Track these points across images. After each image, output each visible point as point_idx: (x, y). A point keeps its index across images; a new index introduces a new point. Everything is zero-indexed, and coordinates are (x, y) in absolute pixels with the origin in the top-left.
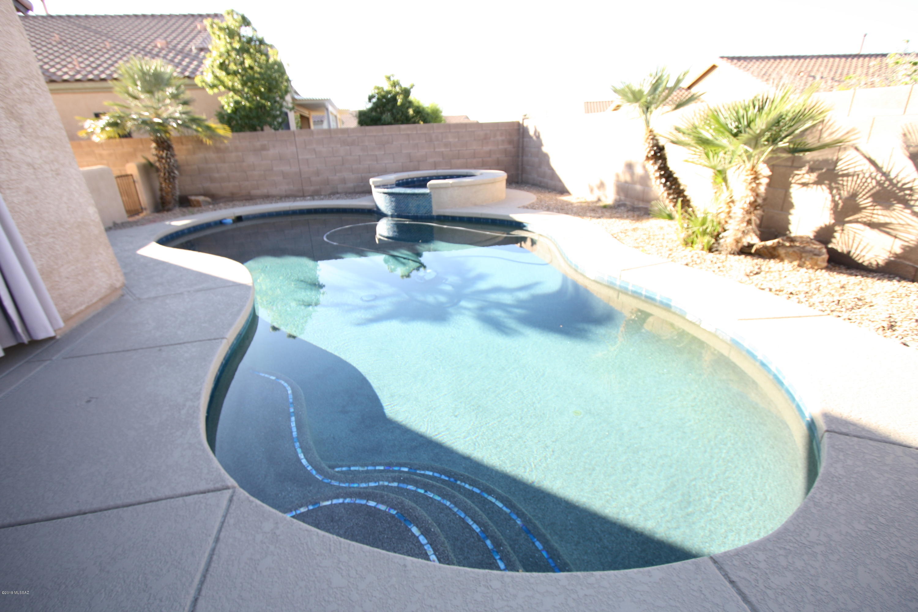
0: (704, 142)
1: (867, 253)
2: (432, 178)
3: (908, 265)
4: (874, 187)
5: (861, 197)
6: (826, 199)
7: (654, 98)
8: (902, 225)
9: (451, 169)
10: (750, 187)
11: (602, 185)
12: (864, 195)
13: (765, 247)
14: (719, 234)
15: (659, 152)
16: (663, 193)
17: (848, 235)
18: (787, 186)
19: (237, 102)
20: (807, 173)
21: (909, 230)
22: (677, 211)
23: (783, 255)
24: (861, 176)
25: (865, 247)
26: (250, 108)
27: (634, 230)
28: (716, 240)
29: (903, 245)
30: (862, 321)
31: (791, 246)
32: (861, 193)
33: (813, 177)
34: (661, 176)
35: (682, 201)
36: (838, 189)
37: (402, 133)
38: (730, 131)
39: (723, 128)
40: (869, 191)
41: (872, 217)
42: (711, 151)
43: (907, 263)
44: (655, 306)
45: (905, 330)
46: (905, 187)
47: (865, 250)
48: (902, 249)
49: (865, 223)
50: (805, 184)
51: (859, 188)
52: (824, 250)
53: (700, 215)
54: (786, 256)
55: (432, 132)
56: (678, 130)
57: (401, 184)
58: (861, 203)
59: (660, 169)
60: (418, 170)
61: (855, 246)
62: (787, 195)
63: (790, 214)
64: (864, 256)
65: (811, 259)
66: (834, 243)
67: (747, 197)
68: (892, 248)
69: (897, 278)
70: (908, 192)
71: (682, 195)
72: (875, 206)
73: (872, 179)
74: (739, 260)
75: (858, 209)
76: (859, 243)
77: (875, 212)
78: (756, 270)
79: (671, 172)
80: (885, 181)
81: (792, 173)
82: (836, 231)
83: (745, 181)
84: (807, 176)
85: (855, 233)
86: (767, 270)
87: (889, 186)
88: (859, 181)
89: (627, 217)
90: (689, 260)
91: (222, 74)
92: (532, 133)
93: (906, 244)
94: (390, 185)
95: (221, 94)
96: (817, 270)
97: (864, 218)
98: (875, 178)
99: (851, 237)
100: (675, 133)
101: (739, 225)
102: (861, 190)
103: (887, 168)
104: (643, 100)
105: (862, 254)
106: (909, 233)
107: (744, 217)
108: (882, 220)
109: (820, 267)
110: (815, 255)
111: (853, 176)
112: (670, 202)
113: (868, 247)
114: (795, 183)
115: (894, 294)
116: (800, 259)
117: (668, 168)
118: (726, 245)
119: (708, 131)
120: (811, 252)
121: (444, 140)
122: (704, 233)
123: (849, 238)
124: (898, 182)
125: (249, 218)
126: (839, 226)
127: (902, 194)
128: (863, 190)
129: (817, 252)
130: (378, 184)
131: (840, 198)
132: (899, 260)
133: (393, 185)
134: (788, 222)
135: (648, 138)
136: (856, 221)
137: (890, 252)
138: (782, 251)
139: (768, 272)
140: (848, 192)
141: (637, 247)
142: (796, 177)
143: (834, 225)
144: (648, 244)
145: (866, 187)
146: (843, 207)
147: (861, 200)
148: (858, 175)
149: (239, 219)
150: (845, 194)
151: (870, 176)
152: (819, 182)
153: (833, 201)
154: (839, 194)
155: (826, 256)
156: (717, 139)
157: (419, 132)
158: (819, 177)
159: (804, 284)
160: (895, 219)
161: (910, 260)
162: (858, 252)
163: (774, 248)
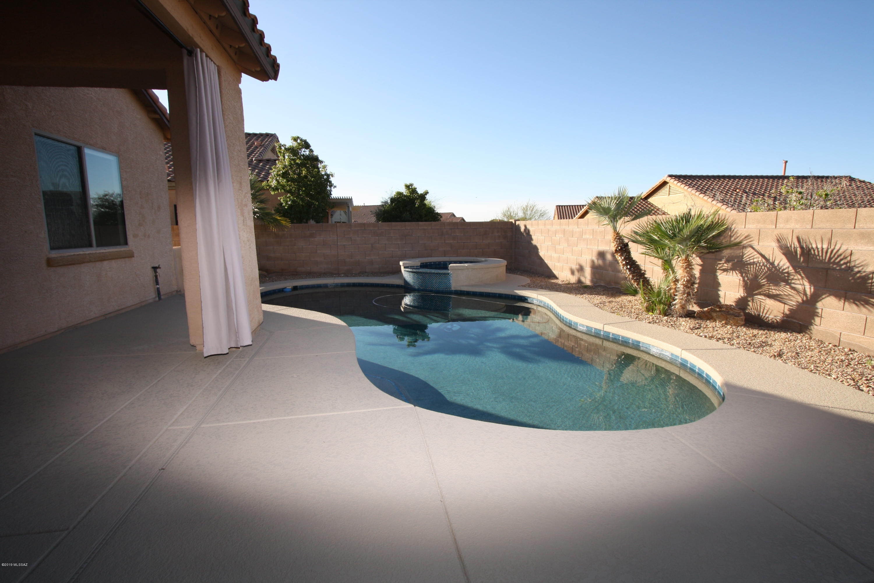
0: (652, 241)
1: (769, 315)
2: (451, 262)
3: (795, 322)
4: (766, 272)
5: (760, 278)
6: (740, 280)
7: (618, 213)
8: (786, 295)
9: (457, 256)
10: (686, 271)
11: (581, 269)
12: (762, 277)
13: (703, 312)
14: (671, 303)
15: (624, 248)
16: (629, 275)
17: (756, 304)
18: (714, 272)
19: (293, 201)
20: (725, 263)
21: (792, 298)
22: (640, 288)
23: (715, 317)
24: (758, 265)
25: (768, 311)
26: (302, 205)
27: (610, 302)
28: (669, 307)
29: (789, 308)
30: (762, 353)
31: (720, 311)
32: (760, 275)
33: (730, 265)
34: (627, 264)
35: (643, 281)
36: (746, 273)
37: (420, 228)
38: (669, 236)
39: (664, 234)
40: (764, 274)
41: (769, 291)
42: (659, 247)
43: (795, 321)
44: (629, 347)
45: (788, 357)
46: (784, 271)
47: (768, 313)
48: (789, 311)
49: (765, 295)
50: (725, 270)
51: (758, 272)
52: (742, 314)
53: (656, 290)
54: (717, 317)
55: (444, 228)
56: (636, 233)
57: (424, 266)
58: (761, 282)
59: (625, 259)
60: (431, 256)
61: (762, 310)
62: (715, 278)
63: (719, 290)
64: (768, 317)
65: (734, 319)
66: (749, 309)
67: (685, 276)
68: (784, 311)
69: (790, 331)
70: (786, 275)
71: (642, 277)
72: (770, 284)
73: (765, 267)
74: (686, 320)
75: (760, 286)
76: (764, 308)
77: (770, 287)
78: (697, 326)
79: (634, 261)
80: (772, 268)
81: (716, 263)
82: (749, 301)
83: (682, 267)
84: (725, 265)
85: (761, 301)
86: (705, 326)
87: (775, 271)
88: (757, 268)
89: (604, 295)
90: (651, 320)
91: (283, 181)
92: (522, 229)
93: (791, 308)
94: (416, 266)
95: (280, 195)
96: (738, 326)
97: (764, 291)
98: (766, 266)
99: (759, 304)
100: (633, 235)
101: (682, 296)
102: (759, 274)
103: (772, 260)
104: (611, 214)
105: (767, 316)
106: (791, 300)
107: (685, 291)
108: (775, 292)
109: (740, 325)
110: (736, 316)
111: (753, 265)
112: (634, 282)
113: (770, 311)
114: (719, 269)
115: (787, 340)
116: (726, 320)
117: (632, 258)
118: (676, 310)
119: (656, 235)
120: (733, 314)
121: (452, 235)
122: (660, 302)
123: (757, 305)
124: (780, 268)
125: (302, 288)
126: (750, 297)
127: (783, 276)
128: (761, 274)
129: (737, 314)
130: (407, 265)
131: (748, 279)
132: (789, 319)
133: (418, 266)
134: (718, 296)
135: (616, 238)
136: (760, 294)
137: (783, 313)
138: (714, 315)
139: (705, 328)
140: (752, 275)
141: (613, 313)
142: (719, 266)
143: (747, 297)
144: (621, 311)
145: (762, 272)
146: (750, 284)
147: (760, 280)
148: (756, 264)
149: (295, 288)
150: (750, 276)
151: (763, 265)
152: (733, 269)
153: (744, 280)
154: (747, 277)
155: (743, 317)
156: (661, 240)
157: (433, 228)
158: (732, 265)
159: (729, 334)
160: (782, 292)
161: (796, 319)
162: (764, 315)
163: (708, 312)
